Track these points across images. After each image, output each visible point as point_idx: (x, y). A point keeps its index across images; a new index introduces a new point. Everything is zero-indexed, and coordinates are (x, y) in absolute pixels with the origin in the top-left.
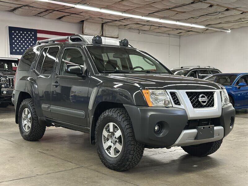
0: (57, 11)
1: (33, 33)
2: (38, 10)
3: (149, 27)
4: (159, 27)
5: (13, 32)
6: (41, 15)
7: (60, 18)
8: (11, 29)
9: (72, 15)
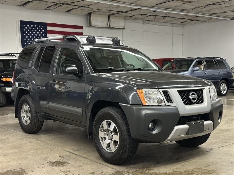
0: (67, 4)
1: (43, 26)
2: (48, 3)
3: (154, 17)
4: (164, 17)
5: (24, 25)
6: (51, 8)
7: (68, 11)
8: (22, 23)
9: (81, 8)
